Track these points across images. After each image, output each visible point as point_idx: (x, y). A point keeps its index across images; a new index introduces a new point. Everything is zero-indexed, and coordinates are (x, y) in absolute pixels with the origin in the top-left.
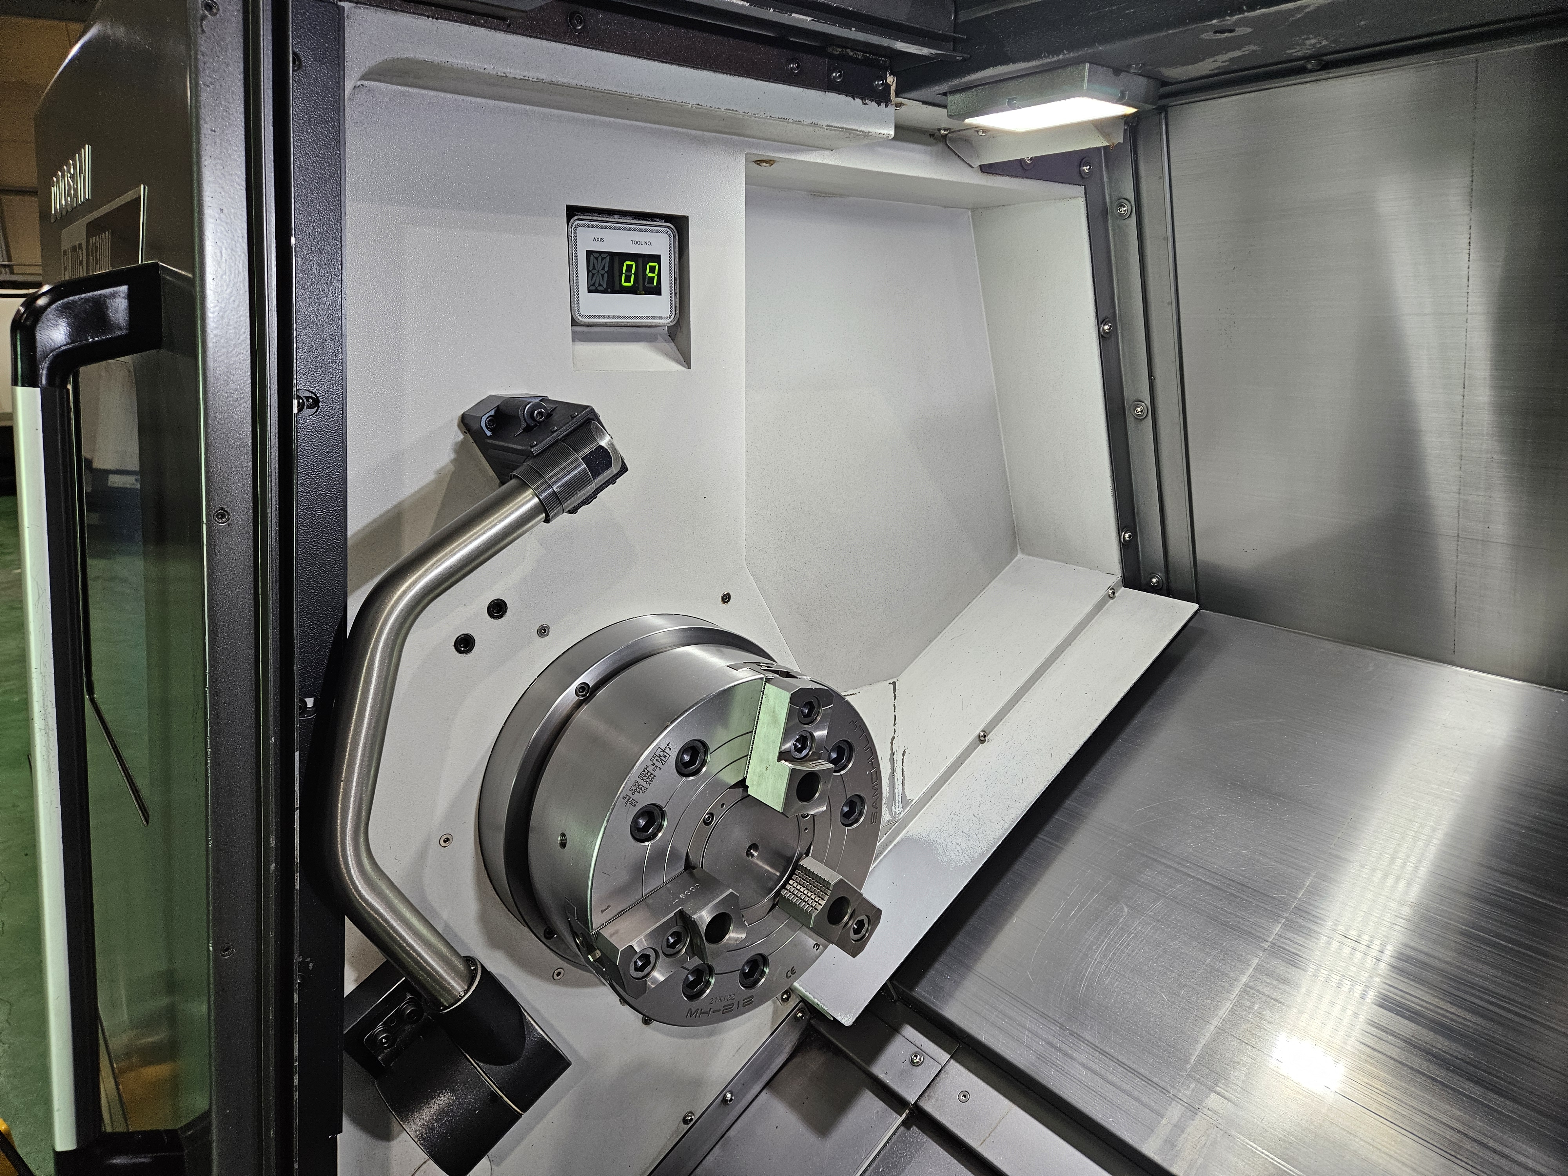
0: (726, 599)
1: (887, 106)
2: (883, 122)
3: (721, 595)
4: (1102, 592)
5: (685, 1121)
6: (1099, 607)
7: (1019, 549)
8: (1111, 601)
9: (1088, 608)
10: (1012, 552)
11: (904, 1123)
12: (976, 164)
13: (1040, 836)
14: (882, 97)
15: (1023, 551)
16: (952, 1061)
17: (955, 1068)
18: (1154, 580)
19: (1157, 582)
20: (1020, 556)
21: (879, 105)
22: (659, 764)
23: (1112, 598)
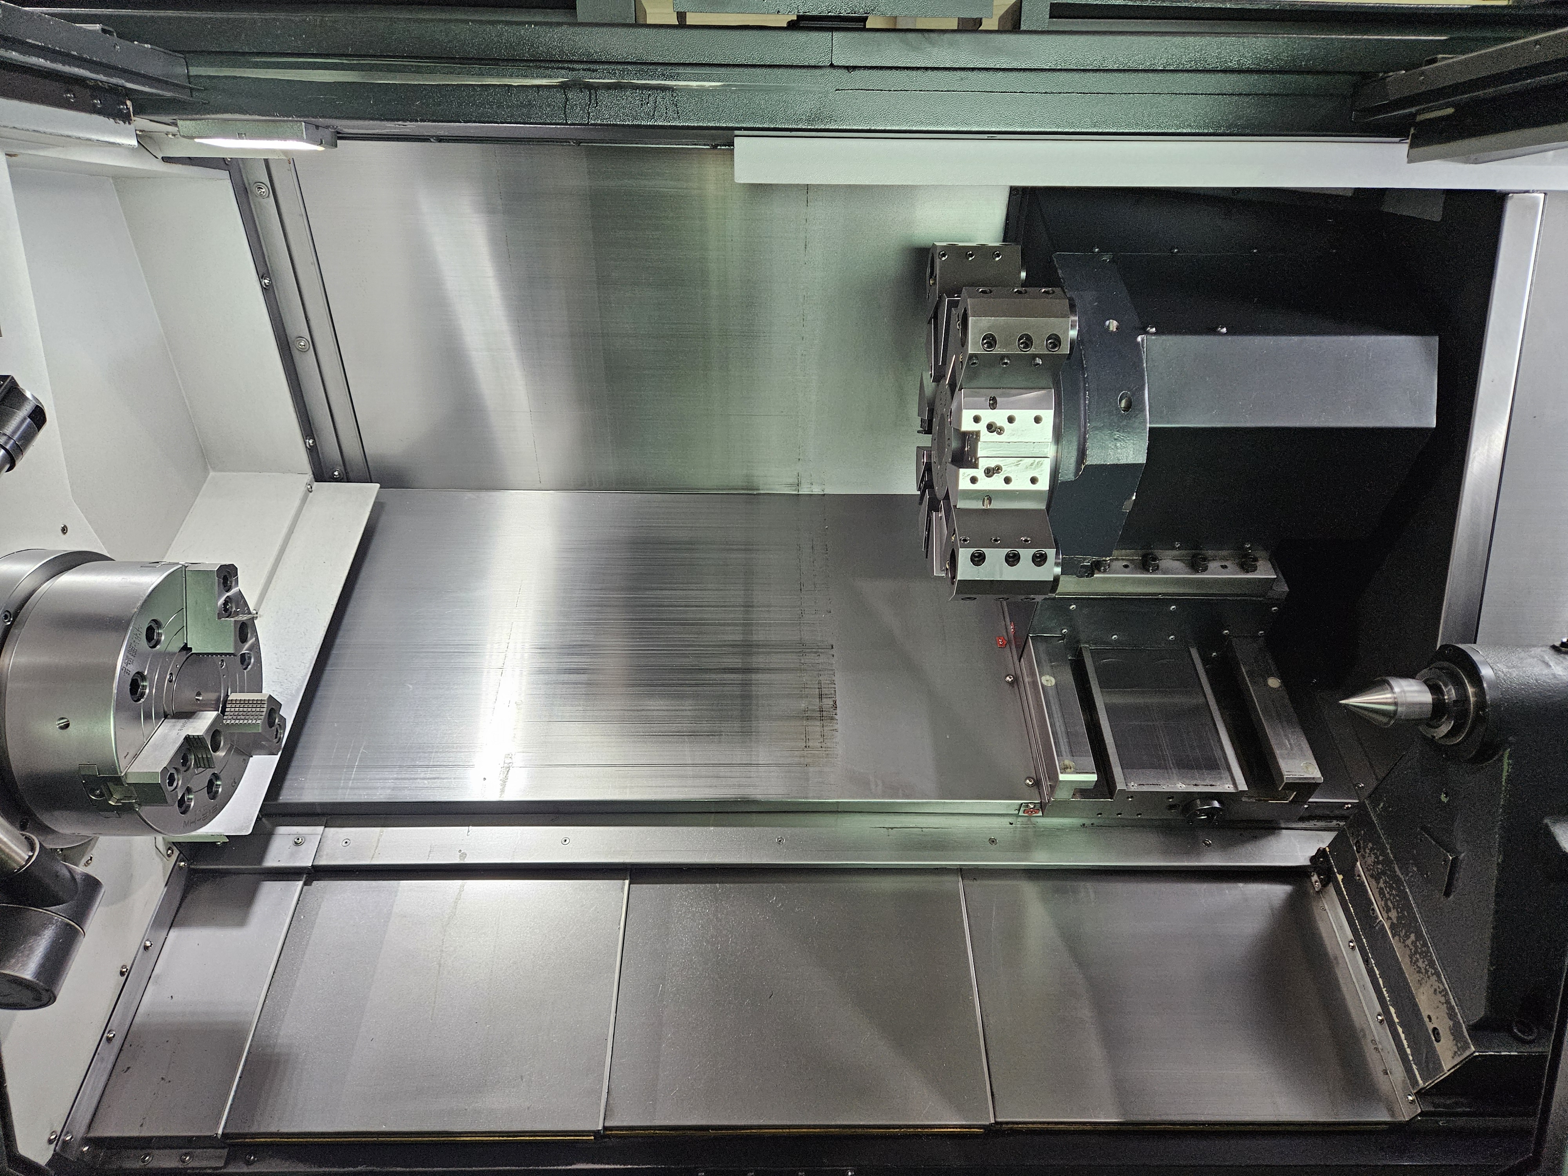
0: (64, 530)
1: (130, 123)
2: (128, 136)
3: (61, 528)
4: (303, 489)
5: (122, 974)
6: (304, 500)
7: (209, 467)
8: (311, 494)
9: (297, 503)
10: (206, 471)
11: (305, 884)
12: (160, 156)
13: (327, 668)
14: (126, 118)
15: (214, 469)
16: (327, 829)
17: (332, 831)
18: (336, 473)
19: (339, 474)
20: (212, 474)
21: (125, 123)
22: (137, 641)
23: (311, 492)
